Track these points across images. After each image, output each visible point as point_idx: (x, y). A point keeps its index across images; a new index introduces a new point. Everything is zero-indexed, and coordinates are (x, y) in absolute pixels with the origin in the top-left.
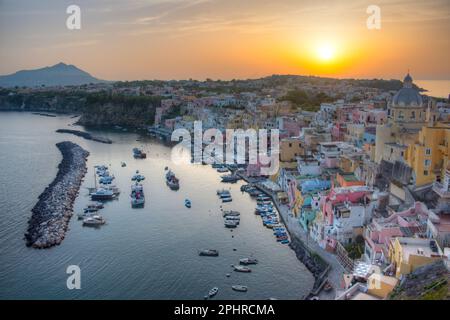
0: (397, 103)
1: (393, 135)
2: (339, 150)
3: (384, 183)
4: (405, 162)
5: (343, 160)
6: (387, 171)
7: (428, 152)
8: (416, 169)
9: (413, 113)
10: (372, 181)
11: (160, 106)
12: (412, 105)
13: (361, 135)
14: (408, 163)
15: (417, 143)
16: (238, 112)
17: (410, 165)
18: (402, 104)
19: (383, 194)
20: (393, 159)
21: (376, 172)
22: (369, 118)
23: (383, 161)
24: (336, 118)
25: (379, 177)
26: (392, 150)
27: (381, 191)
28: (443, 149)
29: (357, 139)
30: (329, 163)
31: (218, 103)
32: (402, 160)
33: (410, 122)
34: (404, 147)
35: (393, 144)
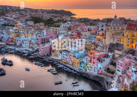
1: (113, 35)
3: (112, 50)
4: (120, 43)
6: (112, 46)
7: (129, 39)
8: (125, 44)
9: (118, 27)
10: (107, 50)
12: (118, 25)
13: (89, 36)
14: (122, 43)
18: (115, 25)
19: (113, 54)
20: (115, 42)
22: (88, 29)
23: (110, 43)
24: (70, 29)
25: (109, 48)
26: (114, 39)
27: (111, 53)
28: (133, 38)
29: (88, 37)
32: (119, 42)
33: (118, 30)
34: (119, 38)
35: (114, 37)
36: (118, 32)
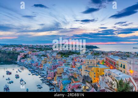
0: (87, 59)
1: (86, 68)
2: (73, 70)
3: (84, 82)
5: (74, 74)
6: (85, 78)
7: (95, 74)
8: (92, 78)
9: (91, 62)
10: (82, 81)
11: (19, 55)
12: (91, 60)
13: (79, 66)
15: (92, 71)
16: (45, 57)
17: (91, 77)
19: (85, 85)
20: (87, 75)
21: (82, 79)
22: (82, 61)
23: (84, 75)
24: (73, 60)
25: (83, 80)
27: (84, 84)
28: (98, 73)
30: (71, 75)
31: (39, 54)
32: (89, 75)
34: (89, 72)
35: (86, 71)
36: (90, 65)
